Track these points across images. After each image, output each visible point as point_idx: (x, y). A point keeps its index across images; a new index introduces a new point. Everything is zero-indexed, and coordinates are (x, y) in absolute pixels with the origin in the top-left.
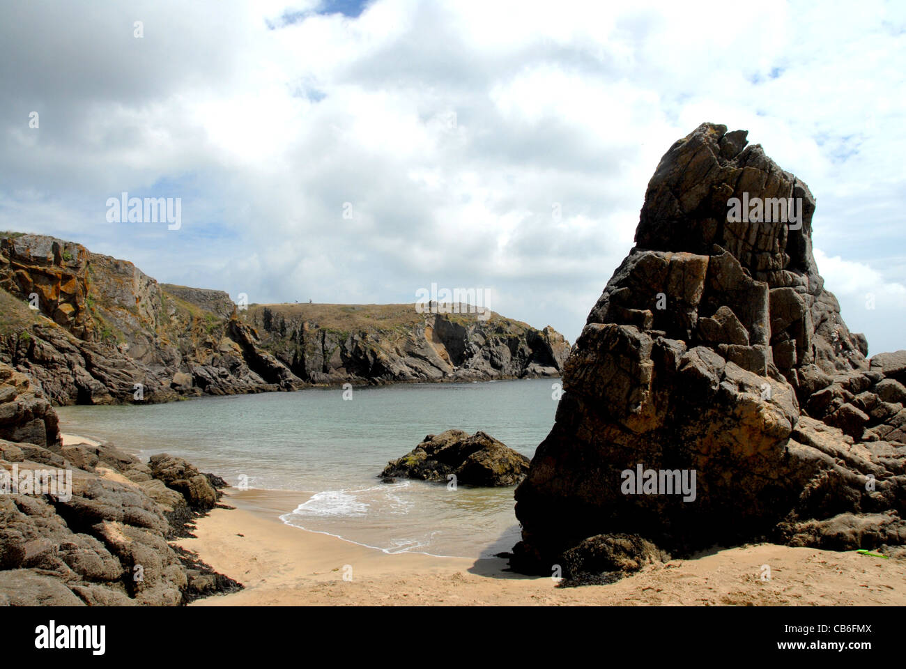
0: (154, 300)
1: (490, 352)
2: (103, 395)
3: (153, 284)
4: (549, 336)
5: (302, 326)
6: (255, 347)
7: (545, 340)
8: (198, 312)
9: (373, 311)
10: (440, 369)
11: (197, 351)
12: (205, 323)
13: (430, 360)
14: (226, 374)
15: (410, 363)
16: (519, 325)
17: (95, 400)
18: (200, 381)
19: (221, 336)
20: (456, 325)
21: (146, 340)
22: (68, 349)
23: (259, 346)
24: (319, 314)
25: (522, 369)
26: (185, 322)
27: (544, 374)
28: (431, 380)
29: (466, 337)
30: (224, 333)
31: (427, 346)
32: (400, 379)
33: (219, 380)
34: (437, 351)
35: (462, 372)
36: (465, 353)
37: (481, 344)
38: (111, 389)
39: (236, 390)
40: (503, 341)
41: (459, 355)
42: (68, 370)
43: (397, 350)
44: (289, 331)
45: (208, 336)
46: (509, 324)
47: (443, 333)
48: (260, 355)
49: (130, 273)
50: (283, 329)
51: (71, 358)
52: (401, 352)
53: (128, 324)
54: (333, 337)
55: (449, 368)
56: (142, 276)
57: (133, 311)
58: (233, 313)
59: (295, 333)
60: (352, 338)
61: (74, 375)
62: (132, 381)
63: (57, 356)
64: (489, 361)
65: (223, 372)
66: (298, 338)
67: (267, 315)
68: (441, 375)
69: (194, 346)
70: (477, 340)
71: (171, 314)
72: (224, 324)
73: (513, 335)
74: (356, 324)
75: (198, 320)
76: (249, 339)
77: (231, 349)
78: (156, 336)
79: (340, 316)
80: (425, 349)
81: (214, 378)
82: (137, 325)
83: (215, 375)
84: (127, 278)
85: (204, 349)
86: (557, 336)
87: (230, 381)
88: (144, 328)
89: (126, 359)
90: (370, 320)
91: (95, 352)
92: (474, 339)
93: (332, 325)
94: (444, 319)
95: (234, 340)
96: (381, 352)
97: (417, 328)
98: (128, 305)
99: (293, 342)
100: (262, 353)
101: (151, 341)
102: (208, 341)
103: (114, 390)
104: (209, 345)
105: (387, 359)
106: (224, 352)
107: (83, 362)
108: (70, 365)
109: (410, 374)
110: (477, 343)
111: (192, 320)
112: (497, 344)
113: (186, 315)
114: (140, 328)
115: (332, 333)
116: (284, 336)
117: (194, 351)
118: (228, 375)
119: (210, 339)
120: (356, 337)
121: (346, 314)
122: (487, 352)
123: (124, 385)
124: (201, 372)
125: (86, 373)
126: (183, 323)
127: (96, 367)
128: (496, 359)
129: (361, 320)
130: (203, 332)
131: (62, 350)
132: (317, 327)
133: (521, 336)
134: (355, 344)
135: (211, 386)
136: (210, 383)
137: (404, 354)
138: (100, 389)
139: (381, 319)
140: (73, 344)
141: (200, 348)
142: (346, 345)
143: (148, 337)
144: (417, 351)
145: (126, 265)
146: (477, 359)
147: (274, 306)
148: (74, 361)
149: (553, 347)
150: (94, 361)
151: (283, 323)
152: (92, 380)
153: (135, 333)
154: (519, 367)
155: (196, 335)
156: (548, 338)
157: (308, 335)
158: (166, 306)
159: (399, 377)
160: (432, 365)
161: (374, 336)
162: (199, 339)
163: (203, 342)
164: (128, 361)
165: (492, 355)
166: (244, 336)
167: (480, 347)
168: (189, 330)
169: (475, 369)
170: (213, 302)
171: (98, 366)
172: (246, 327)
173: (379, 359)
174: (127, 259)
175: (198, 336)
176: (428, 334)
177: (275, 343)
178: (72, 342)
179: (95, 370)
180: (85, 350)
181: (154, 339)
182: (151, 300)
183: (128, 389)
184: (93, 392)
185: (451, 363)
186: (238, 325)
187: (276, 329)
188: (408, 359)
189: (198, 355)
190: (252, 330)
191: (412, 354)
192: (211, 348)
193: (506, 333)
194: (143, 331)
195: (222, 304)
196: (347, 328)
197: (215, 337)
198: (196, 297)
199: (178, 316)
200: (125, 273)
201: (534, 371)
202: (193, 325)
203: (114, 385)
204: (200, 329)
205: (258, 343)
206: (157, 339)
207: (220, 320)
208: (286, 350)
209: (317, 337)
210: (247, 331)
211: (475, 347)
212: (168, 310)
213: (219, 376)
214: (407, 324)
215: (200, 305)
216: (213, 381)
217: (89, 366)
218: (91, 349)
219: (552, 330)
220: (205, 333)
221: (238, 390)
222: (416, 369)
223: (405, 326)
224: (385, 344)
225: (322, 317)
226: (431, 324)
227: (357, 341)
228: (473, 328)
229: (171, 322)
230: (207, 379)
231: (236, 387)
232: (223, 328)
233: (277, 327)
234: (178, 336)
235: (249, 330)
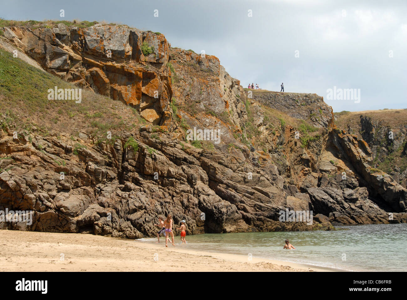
0: (239, 105)
2: (235, 221)
3: (236, 86)
6: (365, 164)
8: (289, 120)
11: (291, 170)
12: (299, 135)
14: (354, 197)
17: (228, 228)
19: (320, 151)
21: (242, 155)
22: (185, 160)
23: (370, 163)
26: (277, 134)
30: (323, 146)
33: (346, 205)
38: (245, 214)
39: (372, 219)
42: (189, 188)
45: (304, 151)
48: (373, 174)
49: (215, 70)
50: (389, 142)
51: (192, 171)
56: (226, 76)
58: (331, 121)
61: (197, 194)
62: (270, 202)
63: (174, 169)
65: (351, 195)
69: (288, 163)
71: (259, 123)
72: (323, 134)
75: (291, 130)
76: (356, 154)
77: (334, 168)
78: (252, 150)
81: (339, 202)
83: (339, 199)
84: (212, 77)
85: (300, 167)
87: (361, 207)
88: (238, 139)
91: (220, 163)
95: (337, 156)
98: (216, 111)
100: (374, 172)
101: (247, 156)
102: (304, 157)
103: (249, 215)
104: (306, 162)
106: (325, 171)
107: (205, 176)
108: (191, 181)
111: (283, 130)
113: (276, 125)
114: (233, 139)
116: (390, 151)
117: (289, 170)
118: (357, 199)
123: (260, 208)
124: (320, 194)
125: (211, 192)
126: (274, 134)
127: (222, 183)
130: (298, 145)
131: (177, 161)
135: (337, 214)
136: (335, 209)
138: (233, 213)
140: (190, 154)
141: (296, 167)
143: (244, 151)
145: (210, 60)
148: (196, 175)
150: (219, 176)
151: (388, 134)
152: (220, 201)
153: (227, 146)
155: (289, 149)
158: (253, 114)
162: (293, 155)
163: (299, 159)
164: (262, 175)
166: (350, 150)
168: (281, 143)
170: (304, 108)
171: (225, 181)
172: (351, 138)
175: (291, 151)
177: (379, 160)
178: (188, 150)
179: (221, 187)
180: (206, 160)
181: (251, 153)
182: (236, 106)
183: (266, 214)
184: (225, 217)
186: (341, 136)
187: (379, 143)
189: (293, 176)
190: (360, 142)
192: (308, 166)
194: (237, 143)
195: (316, 111)
197: (313, 151)
198: (284, 103)
199: (267, 126)
200: (210, 71)
202: (286, 137)
203: (248, 208)
204: (293, 142)
205: (369, 159)
206: (254, 153)
207: (317, 130)
208: (395, 170)
210: (354, 144)
212: (255, 119)
213: (345, 199)
215: (288, 113)
216: (338, 207)
217: (213, 182)
218: (214, 159)
220: (300, 147)
221: (376, 219)
229: (259, 133)
230: (330, 204)
231: (373, 216)
232: (322, 140)
233: (380, 140)
234: (270, 151)
235: (356, 142)
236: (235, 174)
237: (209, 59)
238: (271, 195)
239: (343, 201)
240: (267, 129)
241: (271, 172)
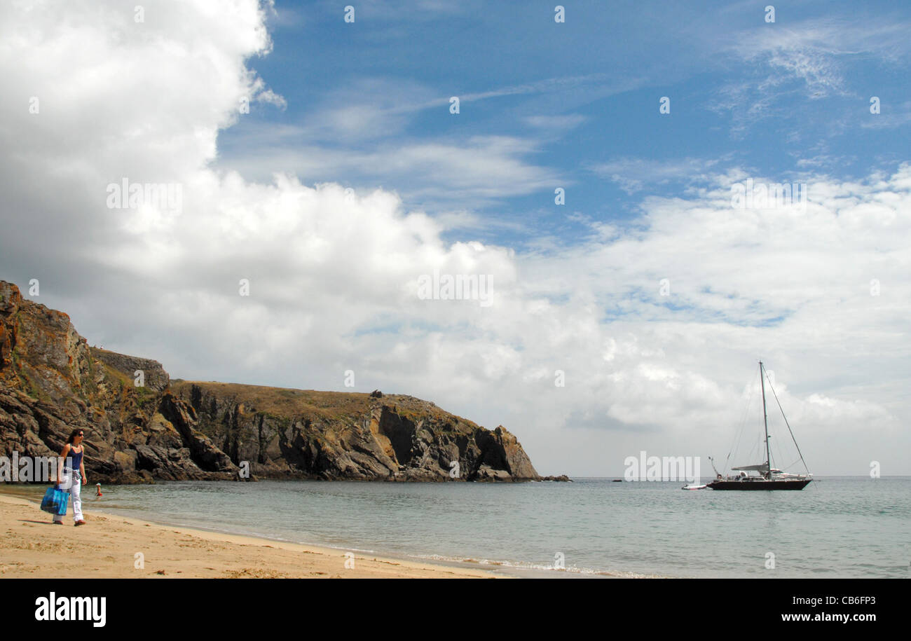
0: (82, 362)
1: (439, 450)
3: (83, 344)
4: (502, 436)
5: (237, 408)
6: (191, 428)
7: (498, 441)
8: (128, 381)
9: (315, 398)
10: (387, 467)
11: (124, 427)
12: (136, 396)
13: (377, 456)
14: (177, 456)
15: (356, 459)
16: (468, 424)
18: (144, 464)
19: (153, 412)
20: (404, 418)
21: (78, 409)
22: (18, 408)
23: (195, 427)
24: (256, 396)
25: (470, 472)
26: (115, 393)
27: (497, 478)
28: (379, 479)
29: (414, 433)
30: (156, 409)
31: (372, 440)
32: (347, 475)
33: (169, 463)
34: (383, 445)
35: (413, 471)
36: (412, 450)
37: (429, 442)
39: (190, 476)
40: (452, 439)
41: (405, 451)
42: (17, 436)
43: (342, 442)
44: (220, 413)
45: (139, 411)
46: (457, 422)
47: (390, 428)
48: (197, 437)
49: (64, 326)
50: (214, 411)
51: (23, 421)
52: (346, 444)
53: (57, 387)
54: (272, 423)
55: (395, 466)
56: (74, 333)
57: (65, 372)
59: (227, 416)
60: (294, 426)
63: (4, 417)
64: (437, 461)
65: (175, 454)
66: (230, 421)
67: (196, 391)
68: (388, 474)
69: (121, 421)
70: (425, 437)
71: (99, 381)
72: (158, 398)
73: (461, 434)
74: (299, 411)
75: (129, 391)
76: (185, 418)
77: (163, 429)
78: (89, 405)
79: (280, 400)
80: (371, 444)
81: (163, 460)
82: (67, 389)
83: (164, 457)
84: (60, 333)
85: (133, 425)
86: (510, 438)
87: (182, 466)
88: (76, 393)
90: (312, 407)
91: (54, 415)
92: (423, 435)
93: (272, 409)
94: (392, 412)
95: (167, 418)
96: (326, 444)
97: (363, 419)
98: (59, 365)
99: (224, 426)
100: (198, 435)
101: (83, 410)
102: (137, 416)
104: (140, 422)
105: (333, 452)
106: (155, 431)
107: (37, 426)
108: (20, 430)
109: (357, 471)
110: (424, 440)
111: (122, 390)
112: (446, 443)
113: (116, 384)
114: (71, 393)
115: (271, 418)
116: (214, 418)
117: (121, 427)
118: (179, 458)
119: (140, 416)
120: (299, 425)
121: (286, 398)
122: (436, 451)
124: (147, 451)
125: (41, 442)
126: (112, 393)
127: (53, 434)
128: (445, 459)
129: (303, 405)
130: (133, 405)
131: (9, 409)
132: (253, 410)
133: (470, 435)
134: (297, 432)
135: (160, 470)
136: (158, 466)
137: (348, 447)
139: (323, 406)
140: (24, 404)
141: (128, 425)
142: (286, 433)
143: (80, 405)
144: (363, 445)
145: (60, 317)
146: (426, 458)
147: (202, 383)
148: (27, 425)
149: (506, 449)
150: (51, 427)
151: (214, 403)
153: (65, 399)
154: (467, 469)
155: (125, 408)
156: (501, 438)
157: (243, 419)
158: (95, 371)
159: (345, 473)
160: (379, 462)
161: (318, 425)
162: (128, 414)
163: (132, 417)
164: (94, 430)
165: (441, 454)
166: (180, 414)
167: (428, 444)
168: (118, 402)
169: (425, 468)
172: (182, 403)
173: (324, 452)
174: (62, 310)
175: (126, 410)
176: (374, 427)
177: (203, 425)
178: (23, 400)
179: (51, 438)
180: (40, 411)
181: (87, 408)
182: (79, 363)
185: (397, 461)
186: (173, 400)
187: (204, 410)
188: (352, 453)
189: (125, 433)
190: (189, 407)
191: (358, 449)
192: (140, 425)
193: (455, 431)
194: (75, 398)
195: (154, 376)
196: (288, 414)
197: (146, 412)
198: (125, 365)
199: (107, 384)
200: (59, 326)
201: (486, 474)
202: (123, 396)
204: (129, 402)
205: (195, 423)
206: (90, 408)
207: (153, 393)
208: (215, 435)
209: (254, 422)
210: (183, 409)
211: (423, 444)
212: (96, 376)
213: (170, 458)
214: (353, 414)
215: (129, 374)
216: (162, 465)
217: (44, 432)
218: (48, 411)
219: (505, 430)
220: (135, 407)
221: (193, 477)
222: (363, 465)
223: (350, 417)
224: (330, 436)
225: (259, 400)
226: (376, 417)
227: (299, 430)
228: (422, 423)
229: (98, 390)
230: (155, 461)
231: (191, 473)
232: (156, 403)
233: (206, 407)
234: (106, 408)
235: (186, 408)
236: (68, 427)
237: (60, 315)
238: (100, 449)
239: (167, 459)
240: (106, 387)
241: (104, 427)
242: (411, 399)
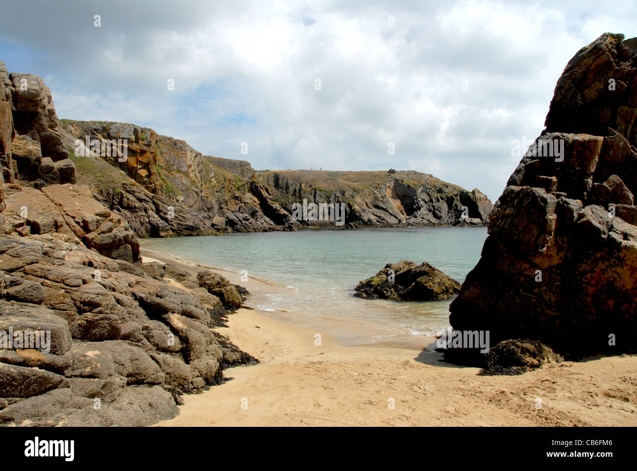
0: (200, 167)
1: (433, 206)
2: (167, 231)
3: (199, 156)
4: (476, 195)
5: (300, 186)
6: (268, 200)
7: (473, 199)
8: (230, 175)
9: (350, 176)
10: (396, 218)
11: (228, 202)
12: (234, 183)
13: (390, 211)
14: (248, 218)
15: (375, 213)
16: (454, 188)
17: (162, 234)
18: (230, 223)
19: (245, 192)
20: (409, 186)
21: (195, 194)
22: (144, 200)
23: (270, 199)
24: (312, 177)
25: (456, 219)
26: (221, 182)
27: (471, 223)
28: (390, 226)
29: (416, 196)
30: (247, 190)
31: (388, 201)
32: (368, 224)
33: (244, 222)
34: (395, 205)
35: (413, 220)
36: (415, 207)
37: (427, 201)
38: (172, 227)
39: (255, 229)
40: (442, 198)
41: (410, 208)
42: (144, 214)
43: (367, 204)
44: (291, 189)
45: (236, 192)
46: (447, 187)
47: (400, 192)
49: (184, 148)
50: (287, 188)
51: (147, 206)
52: (369, 205)
53: (183, 183)
54: (321, 194)
55: (403, 217)
56: (192, 151)
57: (186, 174)
58: (253, 176)
59: (295, 191)
60: (335, 195)
61: (148, 217)
62: (186, 222)
63: (138, 204)
64: (432, 213)
65: (246, 217)
66: (297, 194)
67: (277, 179)
68: (397, 222)
69: (227, 198)
70: (423, 197)
71: (211, 176)
72: (247, 183)
73: (450, 195)
74: (338, 185)
75: (229, 181)
76: (264, 194)
77: (252, 201)
78: (201, 192)
79: (327, 179)
80: (386, 204)
81: (240, 221)
82: (189, 184)
83: (240, 219)
84: (182, 152)
85: (234, 200)
86: (482, 196)
87: (251, 223)
88: (194, 186)
89: (182, 207)
90: (348, 182)
91: (162, 202)
92: (421, 197)
93: (321, 185)
94: (401, 182)
95: (254, 195)
96: (355, 205)
97: (381, 188)
98: (183, 170)
99: (294, 197)
100: (272, 204)
101: (198, 195)
102: (236, 195)
103: (174, 228)
104: (236, 198)
105: (360, 210)
106: (247, 203)
107: (154, 208)
108: (146, 210)
109: (375, 221)
110: (423, 200)
111: (225, 181)
112: (438, 201)
113: (221, 178)
114: (190, 186)
115: (321, 191)
116: (287, 193)
117: (227, 202)
118: (249, 219)
119: (237, 194)
120: (338, 194)
121: (331, 178)
122: (431, 207)
123: (180, 224)
124: (232, 216)
125: (156, 216)
126: (219, 183)
127: (162, 212)
128: (437, 212)
129: (342, 181)
130: (233, 189)
131: (140, 200)
132: (311, 186)
133: (456, 195)
134: (337, 199)
135: (238, 226)
136: (237, 224)
137: (371, 206)
138: (165, 226)
139: (355, 181)
140: (147, 197)
141: (231, 200)
142: (330, 199)
143: (196, 192)
144: (381, 205)
145: (181, 143)
146: (423, 211)
147: (280, 172)
148: (149, 208)
149: (479, 204)
150: (161, 208)
151: (287, 183)
152: (159, 220)
153: (187, 189)
154: (453, 218)
156: (475, 197)
157: (304, 192)
158: (208, 172)
159: (367, 222)
160: (391, 214)
161: (350, 193)
162: (230, 194)
163: (233, 196)
165: (434, 208)
166: (261, 192)
167: (426, 203)
168: (224, 188)
169: (421, 218)
170: (239, 168)
171: (164, 211)
172: (262, 186)
173: (354, 210)
174: (182, 139)
175: (229, 192)
176: (388, 193)
177: (282, 197)
178: (147, 195)
179: (162, 214)
180: (155, 200)
182: (198, 167)
183: (183, 227)
184: (160, 229)
185: (405, 213)
186: (256, 184)
187: (282, 188)
188: (374, 210)
189: (229, 205)
190: (266, 188)
191: (377, 207)
192: (238, 200)
193: (445, 193)
194: (192, 188)
195: (245, 170)
196: (332, 188)
197: (241, 192)
198: (228, 165)
199: (216, 178)
200: (181, 148)
201: (465, 221)
202: (226, 184)
203: (174, 224)
204: (230, 187)
205: (270, 197)
207: (244, 181)
208: (289, 203)
209: (311, 194)
210: (263, 189)
211: (422, 202)
212: (209, 174)
213: (244, 219)
214: (374, 186)
215: (230, 171)
216: (239, 223)
217: (158, 211)
218: (159, 200)
219: (479, 192)
220: (234, 190)
222: (379, 217)
223: (372, 187)
224: (358, 199)
225: (314, 180)
226: (391, 186)
227: (338, 197)
228: (421, 188)
229: (211, 182)
230: (235, 222)
232: (246, 186)
233: (283, 186)
234: (216, 192)
239: (242, 220)
240: (216, 180)
241: (211, 204)
242: (415, 173)
